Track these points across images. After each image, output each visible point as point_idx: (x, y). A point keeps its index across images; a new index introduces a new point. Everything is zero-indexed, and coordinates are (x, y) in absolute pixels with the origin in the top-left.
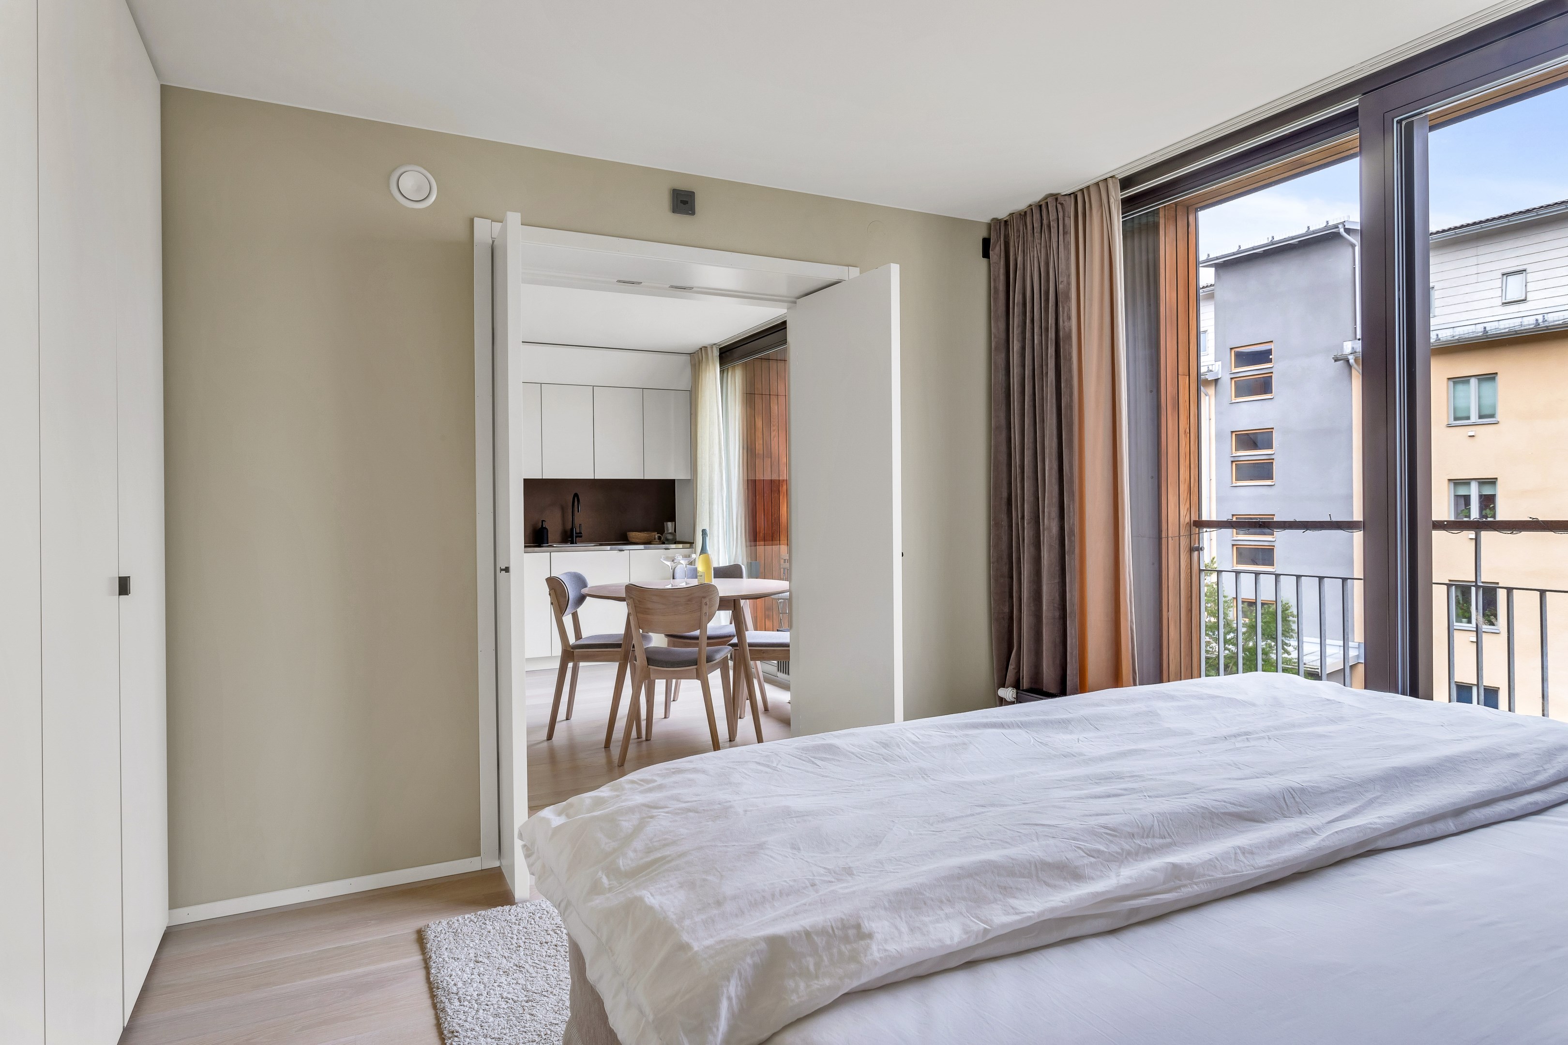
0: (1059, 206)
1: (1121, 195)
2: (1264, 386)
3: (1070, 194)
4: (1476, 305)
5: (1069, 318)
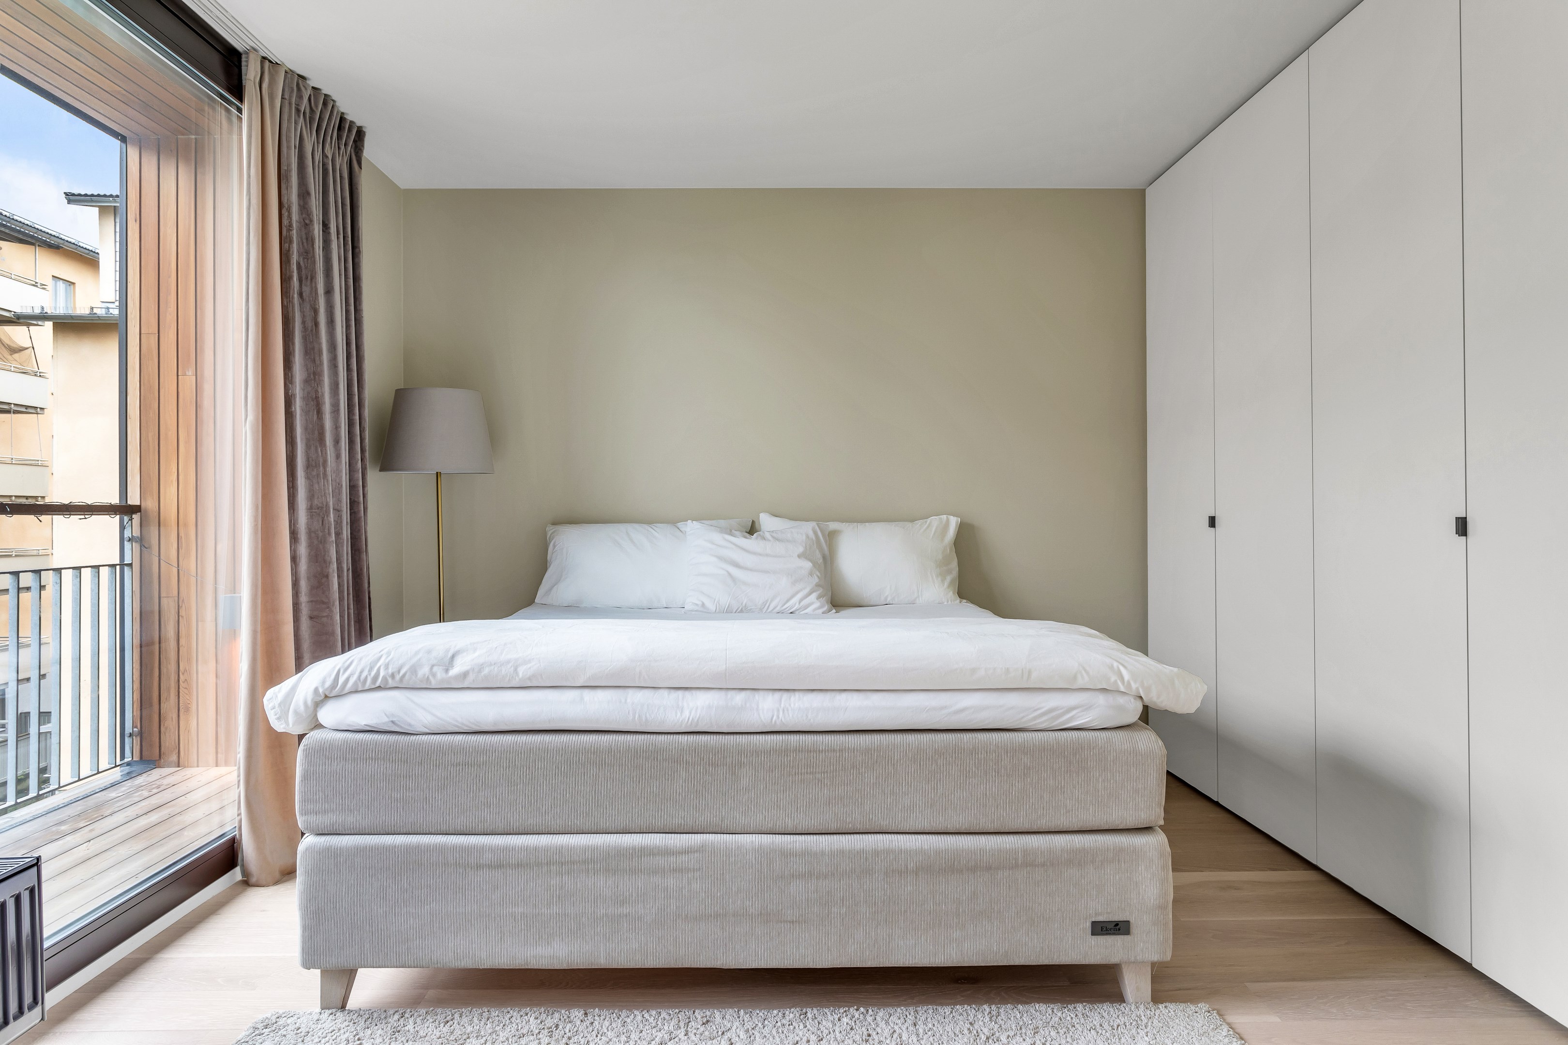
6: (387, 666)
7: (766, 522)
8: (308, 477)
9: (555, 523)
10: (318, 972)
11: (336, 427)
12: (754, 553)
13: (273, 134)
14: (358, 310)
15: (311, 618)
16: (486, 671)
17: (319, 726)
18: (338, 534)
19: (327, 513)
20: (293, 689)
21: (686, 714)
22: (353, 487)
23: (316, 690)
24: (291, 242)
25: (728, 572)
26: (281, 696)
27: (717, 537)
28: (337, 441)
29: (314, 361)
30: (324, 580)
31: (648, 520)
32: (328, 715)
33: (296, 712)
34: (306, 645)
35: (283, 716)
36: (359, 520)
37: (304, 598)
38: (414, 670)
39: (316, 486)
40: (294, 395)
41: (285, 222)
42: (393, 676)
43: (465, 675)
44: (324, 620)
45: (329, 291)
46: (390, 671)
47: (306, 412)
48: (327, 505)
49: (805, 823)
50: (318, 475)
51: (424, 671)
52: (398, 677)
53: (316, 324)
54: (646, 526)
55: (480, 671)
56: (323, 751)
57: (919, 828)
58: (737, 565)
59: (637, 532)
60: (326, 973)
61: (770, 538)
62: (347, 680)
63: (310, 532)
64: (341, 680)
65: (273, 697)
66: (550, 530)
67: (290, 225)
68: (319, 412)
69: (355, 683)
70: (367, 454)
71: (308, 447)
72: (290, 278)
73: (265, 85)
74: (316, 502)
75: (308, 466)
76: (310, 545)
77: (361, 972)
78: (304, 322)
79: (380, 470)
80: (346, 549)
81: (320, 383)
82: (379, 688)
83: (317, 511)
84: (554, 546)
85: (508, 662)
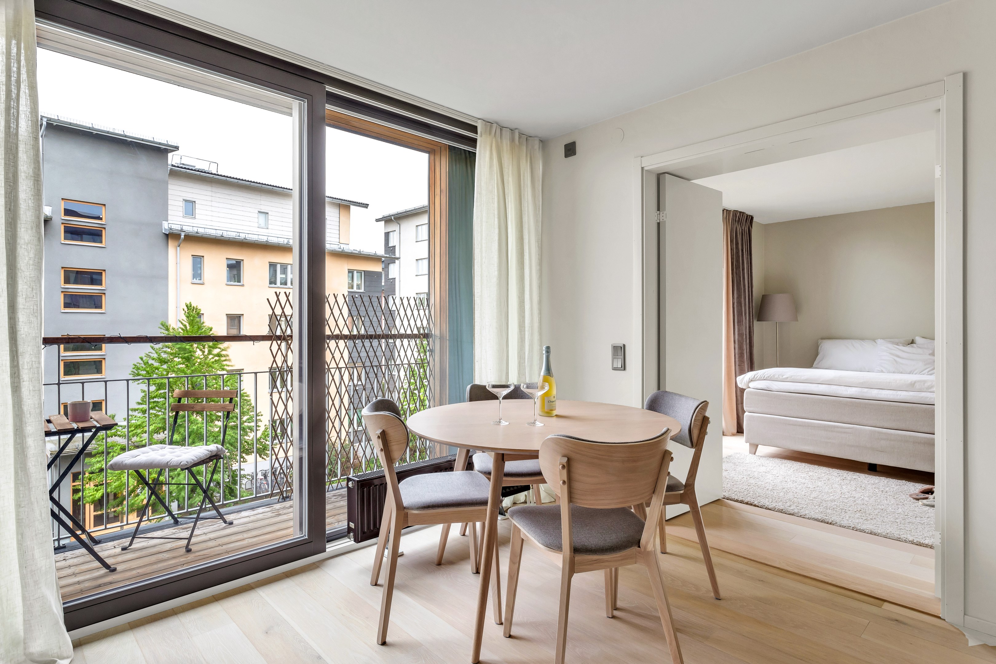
2: (93, 235)
6: (767, 375)
7: (918, 339)
8: (738, 325)
9: (822, 339)
10: (748, 444)
11: (745, 310)
12: (908, 353)
13: (729, 229)
14: (751, 273)
15: (739, 365)
16: (793, 377)
17: (749, 387)
18: (746, 341)
19: (743, 335)
20: (744, 377)
21: (849, 392)
22: (750, 327)
23: (750, 378)
24: (734, 259)
25: (894, 359)
26: (741, 379)
27: (890, 346)
28: (745, 314)
29: (740, 292)
30: (742, 355)
31: (862, 339)
32: (752, 385)
33: (744, 383)
34: (737, 373)
35: (741, 383)
36: (751, 337)
37: (737, 360)
38: (774, 376)
39: (740, 328)
40: (734, 302)
41: (732, 254)
42: (769, 377)
43: (787, 378)
44: (742, 366)
45: (743, 269)
46: (768, 376)
47: (737, 306)
48: (743, 333)
49: (886, 425)
50: (741, 324)
51: (777, 376)
52: (770, 377)
53: (740, 281)
54: (861, 341)
55: (791, 377)
56: (750, 393)
57: (926, 431)
58: (898, 356)
59: (857, 343)
60: (751, 444)
61: (916, 347)
62: (757, 377)
63: (738, 341)
64: (756, 377)
65: (739, 378)
66: (820, 341)
67: (734, 254)
68: (741, 306)
69: (759, 378)
70: (754, 317)
71: (738, 316)
72: (734, 269)
73: (727, 217)
74: (740, 332)
75: (738, 322)
76: (739, 345)
77: (759, 446)
78: (737, 281)
79: (757, 321)
80: (748, 346)
81: (741, 298)
82: (765, 380)
83: (740, 335)
84: (821, 347)
85: (799, 376)
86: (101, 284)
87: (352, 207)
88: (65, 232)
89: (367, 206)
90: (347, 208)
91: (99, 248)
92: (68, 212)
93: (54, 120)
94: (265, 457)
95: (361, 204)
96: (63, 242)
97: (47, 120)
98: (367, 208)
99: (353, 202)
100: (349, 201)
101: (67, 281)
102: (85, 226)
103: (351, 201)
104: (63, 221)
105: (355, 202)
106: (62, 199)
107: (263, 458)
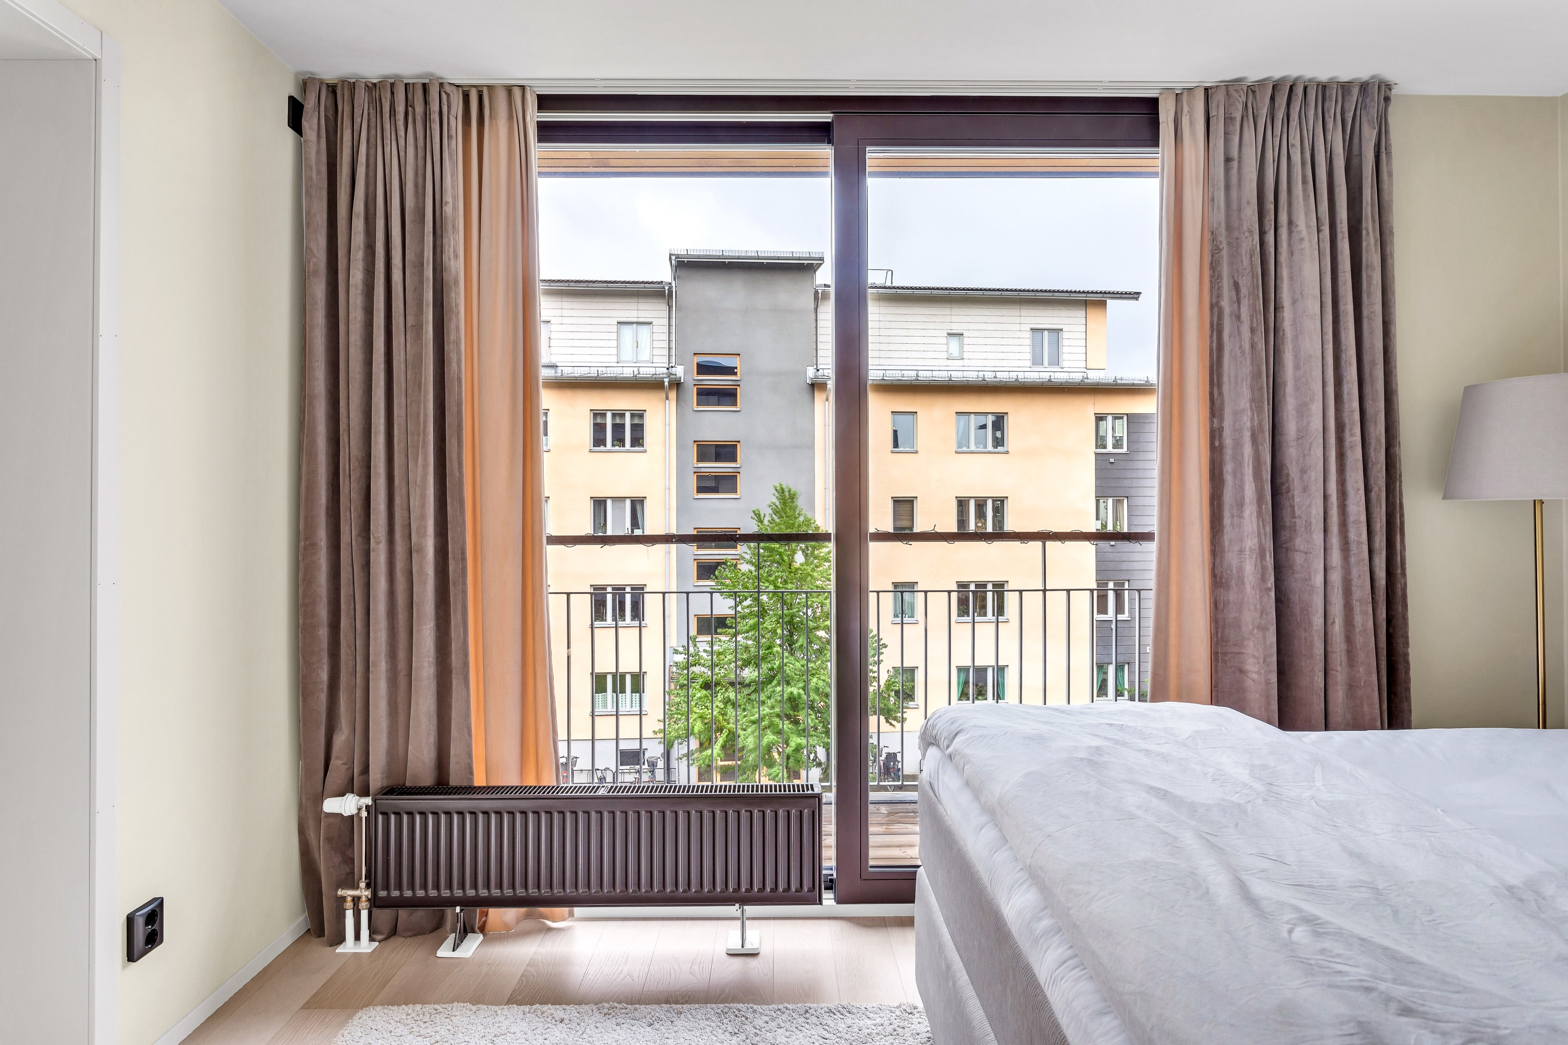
0: (444, 96)
1: (538, 117)
2: (727, 396)
3: (457, 86)
4: (896, 354)
5: (456, 256)
86: (734, 459)
87: (1110, 302)
88: (698, 394)
89: (1136, 296)
90: (1102, 304)
91: (732, 413)
92: (703, 369)
93: (683, 256)
94: (893, 722)
95: (1126, 293)
96: (696, 409)
97: (676, 258)
98: (1137, 299)
99: (1109, 293)
100: (1101, 293)
101: (701, 458)
102: (718, 385)
103: (1105, 293)
104: (696, 381)
105: (1113, 293)
106: (694, 354)
107: (891, 724)
